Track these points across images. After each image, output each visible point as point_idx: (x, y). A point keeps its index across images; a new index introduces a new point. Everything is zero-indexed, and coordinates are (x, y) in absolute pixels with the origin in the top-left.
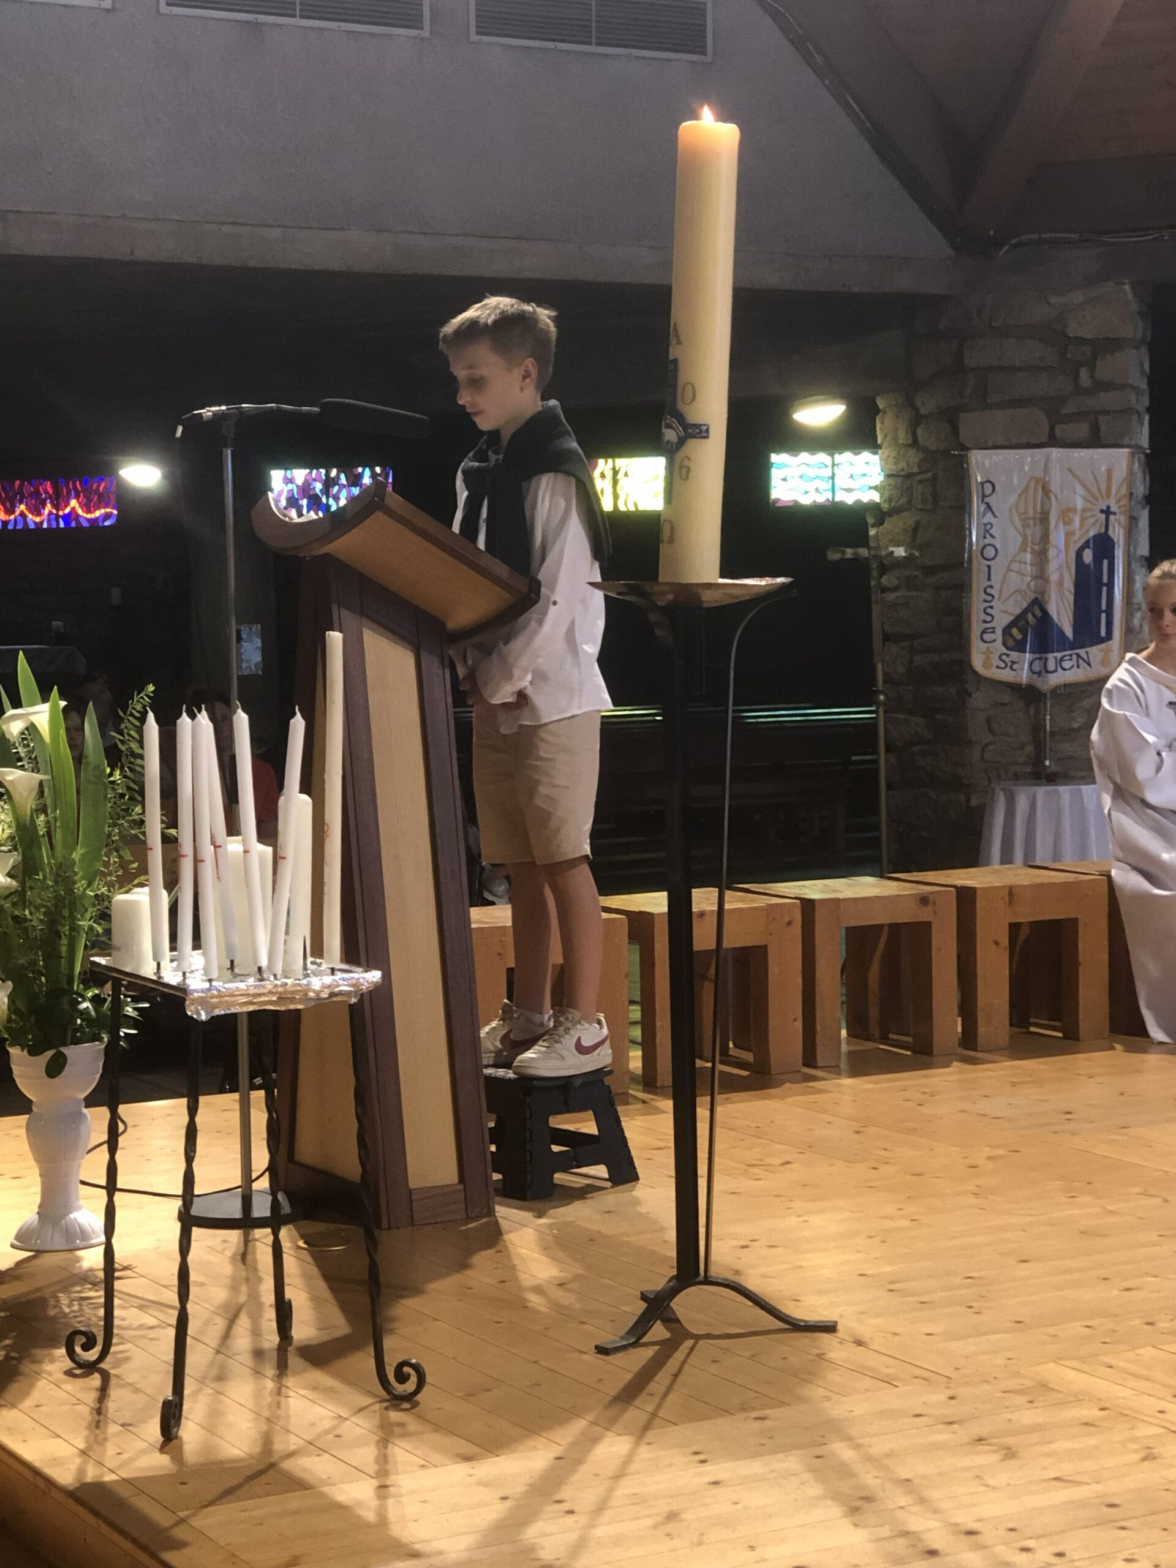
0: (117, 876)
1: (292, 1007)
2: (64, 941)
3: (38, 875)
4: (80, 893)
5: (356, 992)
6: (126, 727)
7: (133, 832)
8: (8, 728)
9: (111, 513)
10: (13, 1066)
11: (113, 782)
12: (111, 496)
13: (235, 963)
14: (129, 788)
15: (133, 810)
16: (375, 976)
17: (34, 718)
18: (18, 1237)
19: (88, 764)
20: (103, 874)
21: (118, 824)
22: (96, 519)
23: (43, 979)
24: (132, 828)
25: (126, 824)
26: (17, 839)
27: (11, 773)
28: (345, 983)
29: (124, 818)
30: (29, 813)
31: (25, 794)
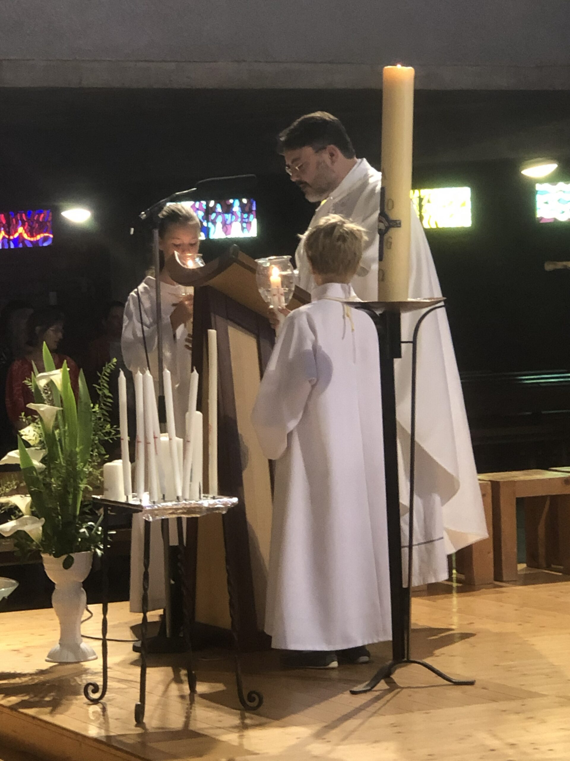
0: (98, 462)
1: (194, 516)
2: (71, 496)
3: (57, 461)
4: (80, 470)
5: (225, 507)
6: (102, 382)
7: (106, 438)
8: (39, 383)
9: (48, 237)
10: (44, 565)
11: (94, 412)
12: (48, 224)
13: (166, 496)
14: (103, 415)
15: (105, 427)
16: (235, 500)
17: (52, 378)
18: (48, 656)
19: (81, 402)
20: (90, 462)
21: (98, 434)
22: (37, 241)
23: (60, 517)
24: (105, 436)
25: (102, 435)
26: (45, 442)
27: (43, 407)
28: (220, 503)
29: (101, 431)
30: (51, 428)
31: (49, 418)
